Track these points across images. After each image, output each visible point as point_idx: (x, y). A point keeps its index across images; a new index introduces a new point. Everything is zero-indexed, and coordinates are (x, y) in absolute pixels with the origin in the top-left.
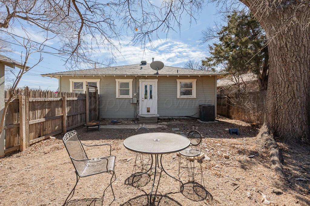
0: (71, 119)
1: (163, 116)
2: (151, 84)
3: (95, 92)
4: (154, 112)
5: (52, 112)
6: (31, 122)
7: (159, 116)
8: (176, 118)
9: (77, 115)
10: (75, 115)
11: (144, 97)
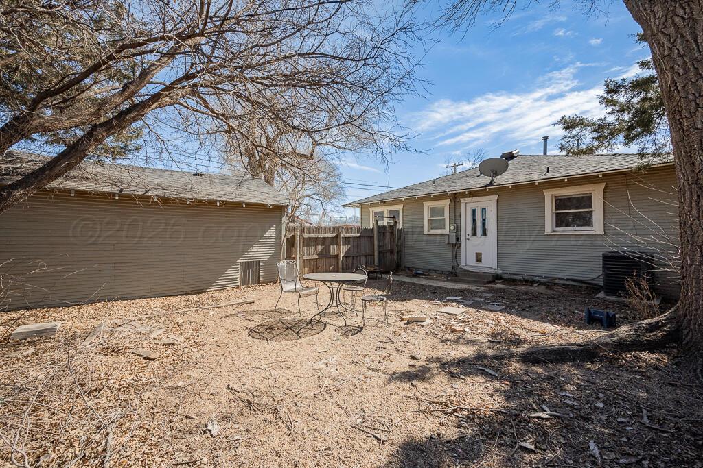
0: (350, 260)
1: (511, 272)
2: (483, 205)
3: (393, 226)
4: (490, 263)
5: (327, 249)
6: (305, 257)
7: (501, 271)
8: (542, 280)
9: (360, 256)
10: (357, 256)
11: (469, 231)
